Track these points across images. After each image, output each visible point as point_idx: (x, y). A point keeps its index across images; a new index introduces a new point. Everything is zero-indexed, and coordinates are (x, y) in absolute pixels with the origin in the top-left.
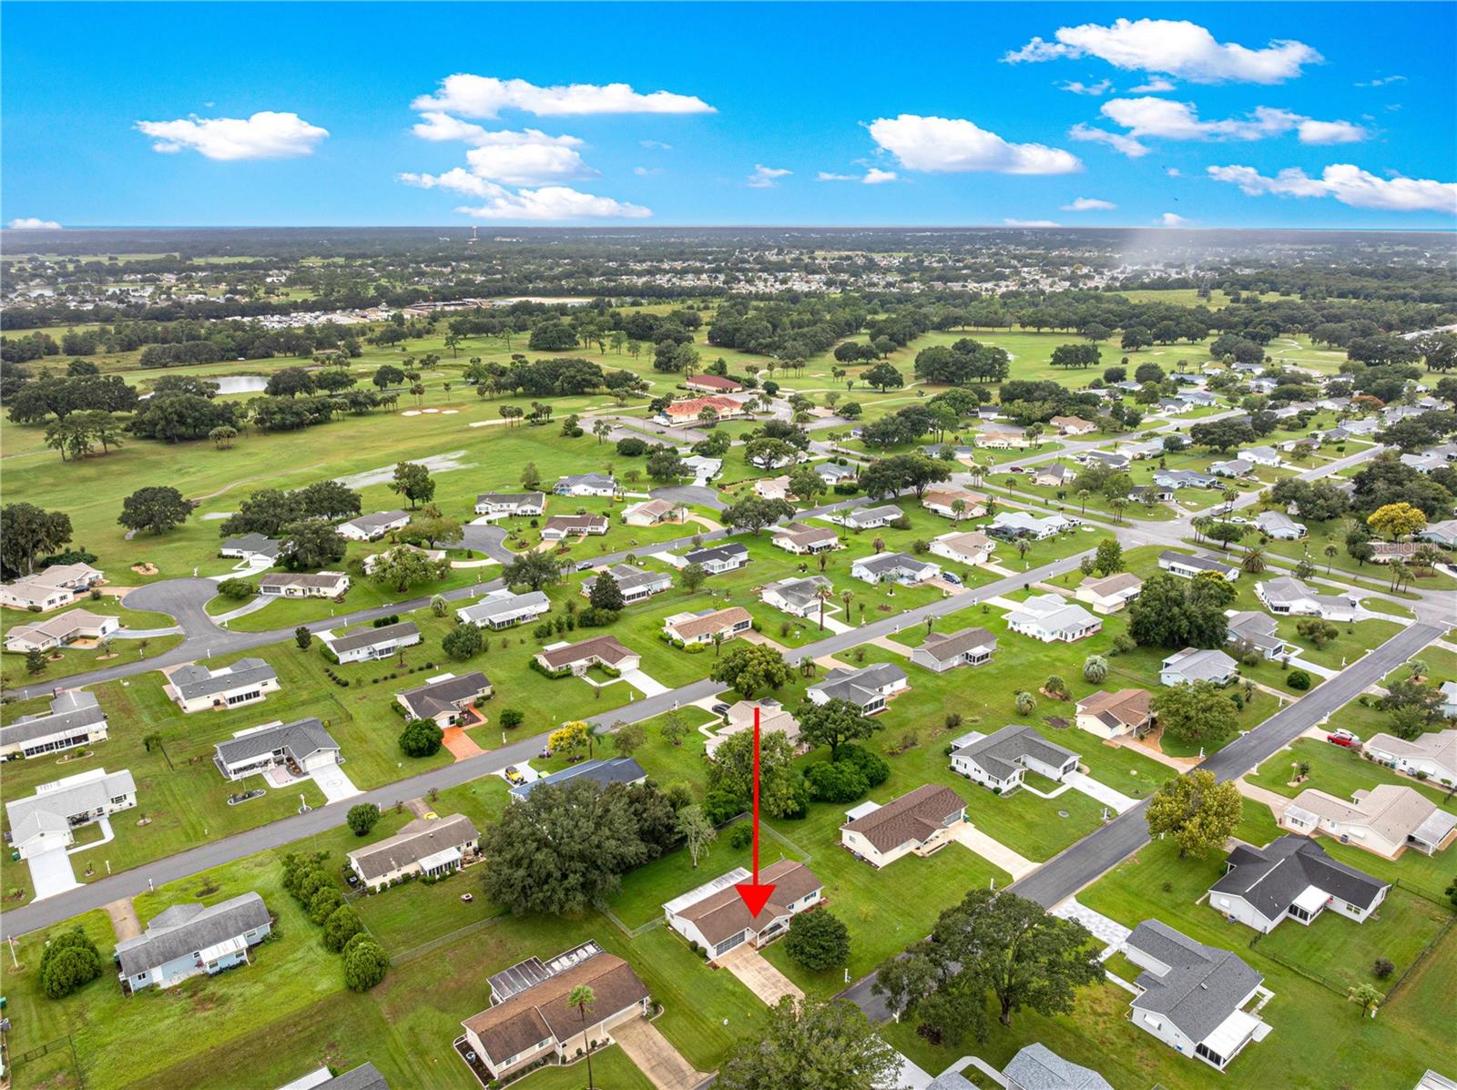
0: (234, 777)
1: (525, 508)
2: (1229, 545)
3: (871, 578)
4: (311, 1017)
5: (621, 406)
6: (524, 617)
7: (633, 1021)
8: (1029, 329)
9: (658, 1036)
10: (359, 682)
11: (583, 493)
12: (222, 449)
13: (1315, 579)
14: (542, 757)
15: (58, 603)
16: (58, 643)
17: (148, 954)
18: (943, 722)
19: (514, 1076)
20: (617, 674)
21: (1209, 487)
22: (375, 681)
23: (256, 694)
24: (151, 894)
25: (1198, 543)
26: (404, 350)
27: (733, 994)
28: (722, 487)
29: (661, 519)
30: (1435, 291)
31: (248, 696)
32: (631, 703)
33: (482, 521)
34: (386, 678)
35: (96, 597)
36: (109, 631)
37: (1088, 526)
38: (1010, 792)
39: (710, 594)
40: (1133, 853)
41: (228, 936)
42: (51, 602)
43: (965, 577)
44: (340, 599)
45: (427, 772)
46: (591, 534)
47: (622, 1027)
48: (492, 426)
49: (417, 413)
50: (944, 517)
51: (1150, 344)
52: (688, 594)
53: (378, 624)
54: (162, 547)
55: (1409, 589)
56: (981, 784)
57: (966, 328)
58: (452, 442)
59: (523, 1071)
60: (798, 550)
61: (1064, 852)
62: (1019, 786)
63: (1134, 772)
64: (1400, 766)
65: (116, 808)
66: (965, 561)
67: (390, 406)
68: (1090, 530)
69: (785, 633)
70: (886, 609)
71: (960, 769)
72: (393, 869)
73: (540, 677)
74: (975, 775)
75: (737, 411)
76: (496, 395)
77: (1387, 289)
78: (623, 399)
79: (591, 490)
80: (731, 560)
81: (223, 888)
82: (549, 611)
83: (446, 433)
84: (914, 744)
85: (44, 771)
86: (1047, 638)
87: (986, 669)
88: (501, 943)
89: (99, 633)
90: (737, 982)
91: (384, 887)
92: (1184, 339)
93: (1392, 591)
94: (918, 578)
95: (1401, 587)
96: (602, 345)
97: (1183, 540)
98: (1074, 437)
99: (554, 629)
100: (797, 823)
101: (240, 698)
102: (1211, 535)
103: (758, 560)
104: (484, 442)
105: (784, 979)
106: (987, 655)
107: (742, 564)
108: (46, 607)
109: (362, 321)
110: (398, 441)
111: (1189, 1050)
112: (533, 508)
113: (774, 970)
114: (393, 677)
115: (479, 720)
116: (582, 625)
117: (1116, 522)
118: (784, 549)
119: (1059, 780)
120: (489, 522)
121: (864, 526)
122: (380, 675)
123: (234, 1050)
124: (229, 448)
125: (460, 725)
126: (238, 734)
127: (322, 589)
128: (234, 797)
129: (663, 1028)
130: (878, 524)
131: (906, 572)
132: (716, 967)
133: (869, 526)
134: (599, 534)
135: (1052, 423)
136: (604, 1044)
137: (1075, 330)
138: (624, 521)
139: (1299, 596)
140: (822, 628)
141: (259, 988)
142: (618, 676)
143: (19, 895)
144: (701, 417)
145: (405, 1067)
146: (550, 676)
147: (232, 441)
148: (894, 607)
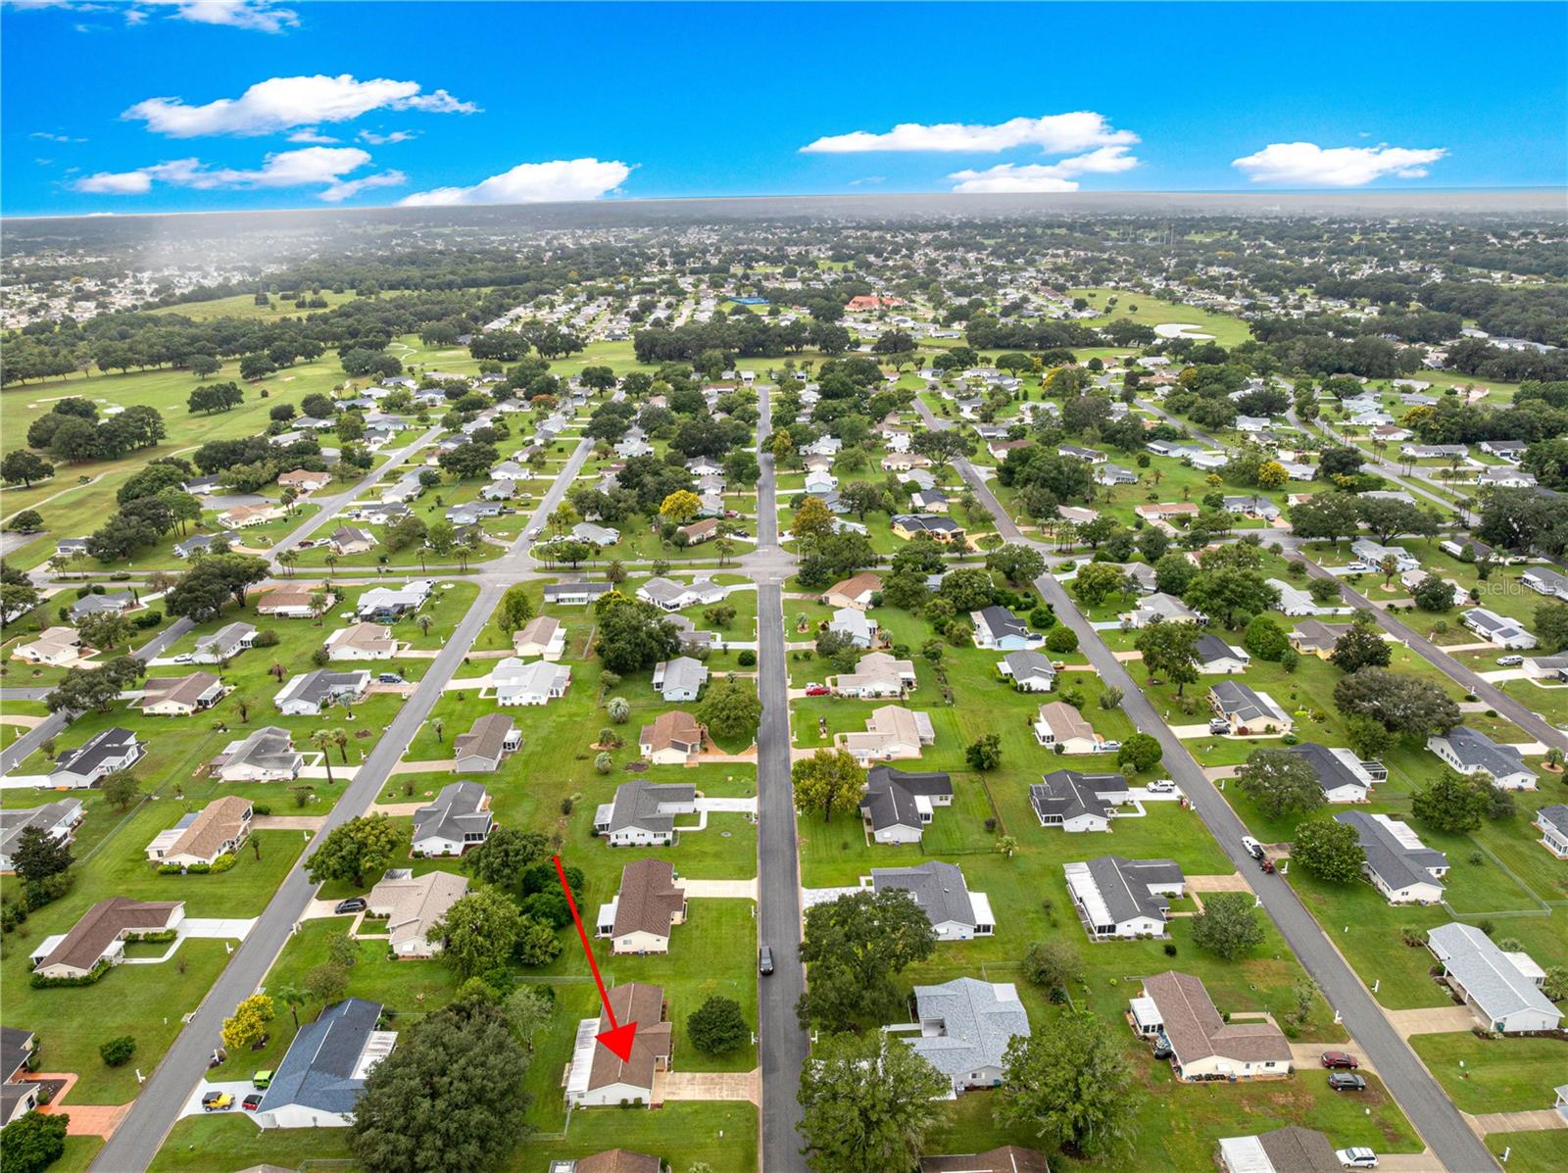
2: (579, 564)
3: (310, 709)
8: (113, 371)
13: (671, 573)
14: (214, 1065)
18: (555, 813)
20: (172, 936)
21: (500, 514)
25: (552, 569)
27: (696, 1112)
30: (472, 276)
32: (231, 956)
37: (446, 583)
39: (149, 799)
40: (797, 835)
43: (401, 673)
50: (297, 618)
51: (274, 370)
55: (732, 560)
56: (649, 845)
57: (27, 381)
60: (188, 709)
61: (759, 861)
62: (676, 831)
63: (729, 778)
64: (862, 694)
66: (379, 657)
68: (450, 586)
69: (302, 803)
70: (365, 734)
71: (621, 841)
73: (70, 992)
74: (638, 841)
77: (433, 277)
80: (128, 752)
84: (560, 842)
86: (543, 701)
92: (300, 359)
93: (721, 565)
94: (358, 691)
95: (726, 560)
97: (536, 571)
98: (317, 493)
100: (559, 959)
102: (563, 559)
103: (153, 739)
105: (714, 1075)
107: (139, 750)
111: (969, 933)
113: (698, 1075)
115: (62, 1083)
116: (34, 908)
117: (463, 571)
118: (167, 716)
119: (695, 811)
125: (44, 1101)
130: (239, 648)
131: (341, 689)
132: (659, 1106)
133: (232, 654)
135: (281, 482)
137: (170, 365)
139: (680, 592)
140: (331, 780)
142: (176, 938)
146: (86, 983)
148: (371, 730)
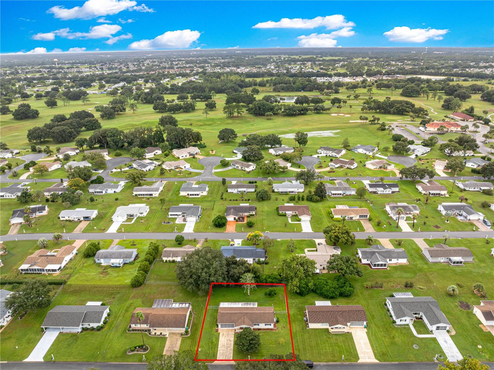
0: (170, 217)
1: (333, 154)
3: (444, 212)
4: (117, 288)
5: (412, 121)
6: (293, 192)
7: (179, 334)
9: (179, 342)
10: (226, 199)
11: (361, 152)
12: (268, 119)
14: (248, 240)
15: (184, 157)
16: (173, 168)
17: (102, 255)
18: (404, 284)
19: (136, 330)
22: (230, 200)
23: (198, 195)
24: (124, 241)
26: (355, 92)
28: (420, 159)
29: (381, 167)
31: (195, 195)
32: (294, 232)
33: (316, 156)
34: (234, 200)
35: (194, 158)
36: (186, 167)
38: (398, 325)
39: (367, 201)
41: (120, 258)
42: (182, 157)
44: (249, 172)
45: (214, 232)
46: (348, 168)
47: (173, 334)
48: (357, 122)
49: (337, 115)
52: (358, 198)
53: (250, 183)
54: (223, 147)
56: (391, 316)
58: (338, 126)
59: (138, 330)
60: (423, 192)
61: (397, 362)
62: (408, 325)
63: (480, 347)
65: (141, 215)
67: (328, 112)
69: (379, 224)
70: (438, 227)
71: (388, 305)
72: (170, 257)
73: (275, 213)
74: (391, 311)
75: (459, 129)
76: (368, 111)
78: (414, 118)
79: (365, 152)
80: (388, 190)
81: (137, 245)
82: (303, 192)
83: (339, 123)
84: (381, 287)
85: (138, 200)
87: (457, 269)
88: (174, 292)
89: (183, 167)
90: (218, 339)
91: (166, 261)
94: (468, 218)
96: (428, 96)
99: (296, 199)
100: (300, 297)
101: (193, 195)
103: (402, 192)
104: (349, 128)
106: (461, 262)
107: (393, 192)
108: (181, 158)
109: (352, 81)
110: (320, 124)
112: (336, 154)
114: (236, 200)
115: (243, 221)
116: (307, 200)
118: (419, 190)
119: (432, 331)
120: (318, 157)
121: (467, 189)
122: (232, 199)
123: (97, 287)
124: (270, 119)
125: (237, 221)
126: (180, 205)
127: (246, 168)
128: (164, 222)
129: (183, 341)
130: (476, 189)
131: (464, 214)
132: (217, 331)
133: (471, 189)
134: (351, 169)
136: (164, 335)
138: (365, 165)
140: (398, 227)
141: (115, 275)
142: (300, 221)
143: (104, 230)
144: (438, 129)
145: (120, 312)
146: (278, 214)
147: (271, 117)
148: (442, 228)
